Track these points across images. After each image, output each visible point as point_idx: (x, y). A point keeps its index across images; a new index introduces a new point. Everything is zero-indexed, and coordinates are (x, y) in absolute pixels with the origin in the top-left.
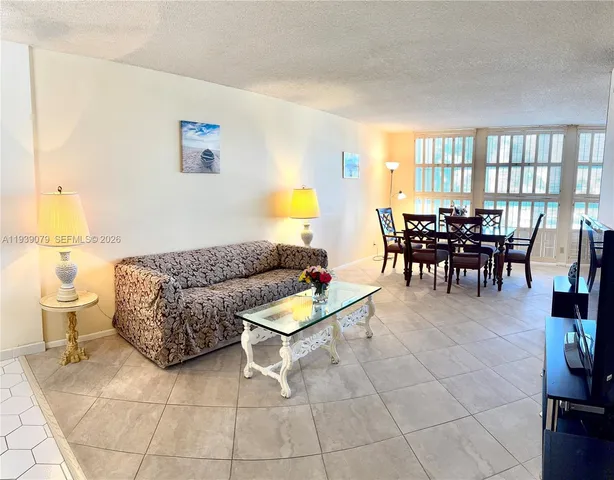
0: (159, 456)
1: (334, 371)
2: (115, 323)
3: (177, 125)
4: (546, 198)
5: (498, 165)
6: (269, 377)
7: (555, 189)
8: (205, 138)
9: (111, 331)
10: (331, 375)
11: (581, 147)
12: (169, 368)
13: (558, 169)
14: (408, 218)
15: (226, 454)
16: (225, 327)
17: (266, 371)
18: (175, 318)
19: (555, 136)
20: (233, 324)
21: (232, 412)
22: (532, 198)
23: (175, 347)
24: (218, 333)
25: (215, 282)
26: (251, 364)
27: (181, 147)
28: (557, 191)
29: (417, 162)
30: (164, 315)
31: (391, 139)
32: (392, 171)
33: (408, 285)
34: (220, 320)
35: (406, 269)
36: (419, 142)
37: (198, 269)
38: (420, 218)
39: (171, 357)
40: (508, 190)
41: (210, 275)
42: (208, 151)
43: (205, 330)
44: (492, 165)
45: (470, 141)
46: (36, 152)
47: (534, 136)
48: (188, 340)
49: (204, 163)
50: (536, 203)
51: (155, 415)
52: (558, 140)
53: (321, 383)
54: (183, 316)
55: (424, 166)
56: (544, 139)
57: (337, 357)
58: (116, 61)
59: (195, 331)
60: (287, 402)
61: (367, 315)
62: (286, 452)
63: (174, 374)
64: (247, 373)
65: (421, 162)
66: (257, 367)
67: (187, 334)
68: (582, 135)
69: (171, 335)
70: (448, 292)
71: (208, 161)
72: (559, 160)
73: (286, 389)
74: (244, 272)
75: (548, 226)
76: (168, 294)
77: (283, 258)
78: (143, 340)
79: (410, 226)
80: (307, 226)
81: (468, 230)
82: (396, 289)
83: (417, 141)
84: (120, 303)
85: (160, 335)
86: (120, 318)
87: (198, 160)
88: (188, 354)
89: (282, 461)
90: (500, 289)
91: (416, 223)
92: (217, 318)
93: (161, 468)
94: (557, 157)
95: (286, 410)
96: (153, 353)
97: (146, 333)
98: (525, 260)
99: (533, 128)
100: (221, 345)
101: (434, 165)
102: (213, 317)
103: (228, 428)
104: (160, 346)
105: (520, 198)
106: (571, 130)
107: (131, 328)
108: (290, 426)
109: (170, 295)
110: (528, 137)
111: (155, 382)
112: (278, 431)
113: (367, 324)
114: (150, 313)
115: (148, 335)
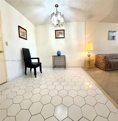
2: (95, 65)
3: (108, 32)
8: (113, 34)
9: (94, 66)
18: (107, 62)
27: (109, 36)
30: (105, 62)
39: (106, 69)
41: (113, 58)
42: (114, 36)
46: (85, 38)
58: (99, 22)
69: (106, 65)
71: (113, 38)
78: (101, 66)
84: (96, 61)
85: (104, 65)
96: (103, 68)
107: (98, 65)
109: (107, 58)
111: (103, 72)
114: (102, 62)
115: (102, 65)
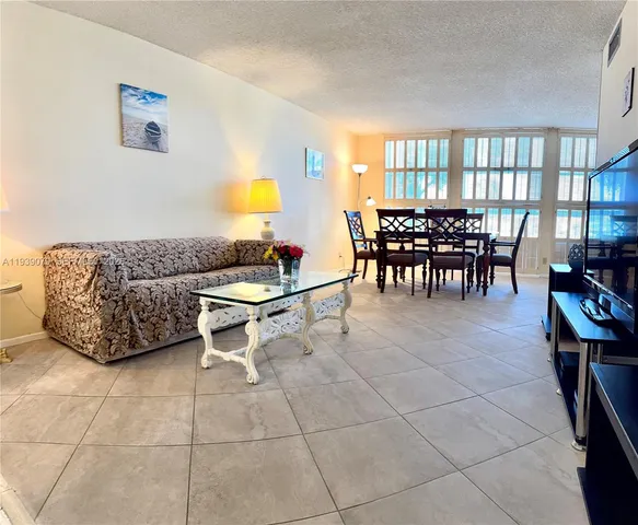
0: (97, 446)
1: (308, 360)
2: (45, 323)
3: (116, 89)
4: (527, 206)
5: (475, 169)
6: (232, 362)
7: (535, 196)
9: (42, 334)
10: (305, 364)
11: (563, 151)
12: (110, 363)
13: (539, 174)
14: (382, 214)
15: (184, 440)
16: (178, 319)
17: (228, 356)
18: (116, 302)
19: (535, 140)
20: (187, 315)
21: (188, 400)
22: (513, 205)
23: (118, 337)
24: (168, 325)
25: (165, 275)
26: (210, 351)
27: (121, 115)
28: (538, 198)
29: (387, 167)
30: (103, 297)
31: (357, 142)
32: (360, 174)
33: (382, 292)
34: (172, 310)
35: (379, 276)
36: (390, 145)
37: (144, 259)
38: (395, 213)
39: (113, 349)
40: (487, 197)
41: (159, 266)
42: (153, 123)
43: (153, 320)
44: (469, 169)
45: (445, 144)
47: (513, 139)
48: (132, 330)
49: (148, 137)
50: (516, 210)
51: (92, 407)
52: (538, 143)
53: (294, 371)
54: (127, 300)
55: (395, 170)
56: (525, 141)
57: (311, 346)
59: (142, 321)
60: (254, 388)
61: (343, 305)
62: (258, 434)
63: (116, 369)
64: (205, 362)
65: (392, 167)
66: (217, 353)
67: (131, 321)
68: (563, 139)
69: (111, 323)
70: (429, 296)
71: (153, 135)
72: (540, 165)
73: (253, 374)
74: (198, 267)
75: (530, 236)
76: (107, 271)
77: (242, 255)
78: (79, 335)
79: (385, 223)
80: (267, 223)
81: (451, 225)
82: (369, 296)
83: (387, 143)
84: (50, 298)
85: (98, 321)
86: (52, 316)
87: (142, 133)
88: (134, 347)
89: (253, 444)
90: (485, 294)
91: (391, 219)
92: (168, 307)
93: (98, 457)
94: (537, 162)
95: (254, 395)
96: (91, 347)
97: (83, 325)
98: (510, 263)
99: (512, 130)
100: (173, 340)
101: (406, 170)
102: (163, 305)
103: (185, 414)
104: (99, 337)
105: (501, 204)
106: (552, 133)
107: (64, 324)
108: (261, 409)
109: (110, 272)
110: (507, 140)
111: (93, 377)
112: (247, 415)
113: (342, 318)
114: (86, 298)
115: (85, 326)
